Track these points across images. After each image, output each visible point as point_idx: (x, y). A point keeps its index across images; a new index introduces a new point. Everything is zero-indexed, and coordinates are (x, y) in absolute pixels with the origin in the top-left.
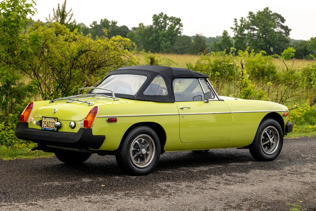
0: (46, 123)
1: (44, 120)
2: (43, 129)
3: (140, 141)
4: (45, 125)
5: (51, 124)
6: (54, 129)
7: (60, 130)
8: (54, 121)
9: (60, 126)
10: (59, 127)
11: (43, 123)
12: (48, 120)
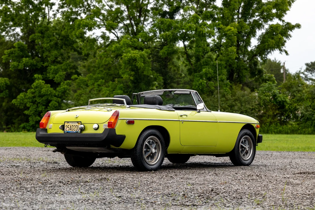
0: (69, 127)
1: (66, 124)
2: (65, 132)
3: (149, 142)
4: (68, 129)
5: (74, 127)
6: (77, 132)
7: (84, 132)
8: (77, 124)
9: (84, 128)
10: (82, 130)
11: (65, 127)
12: (71, 124)
